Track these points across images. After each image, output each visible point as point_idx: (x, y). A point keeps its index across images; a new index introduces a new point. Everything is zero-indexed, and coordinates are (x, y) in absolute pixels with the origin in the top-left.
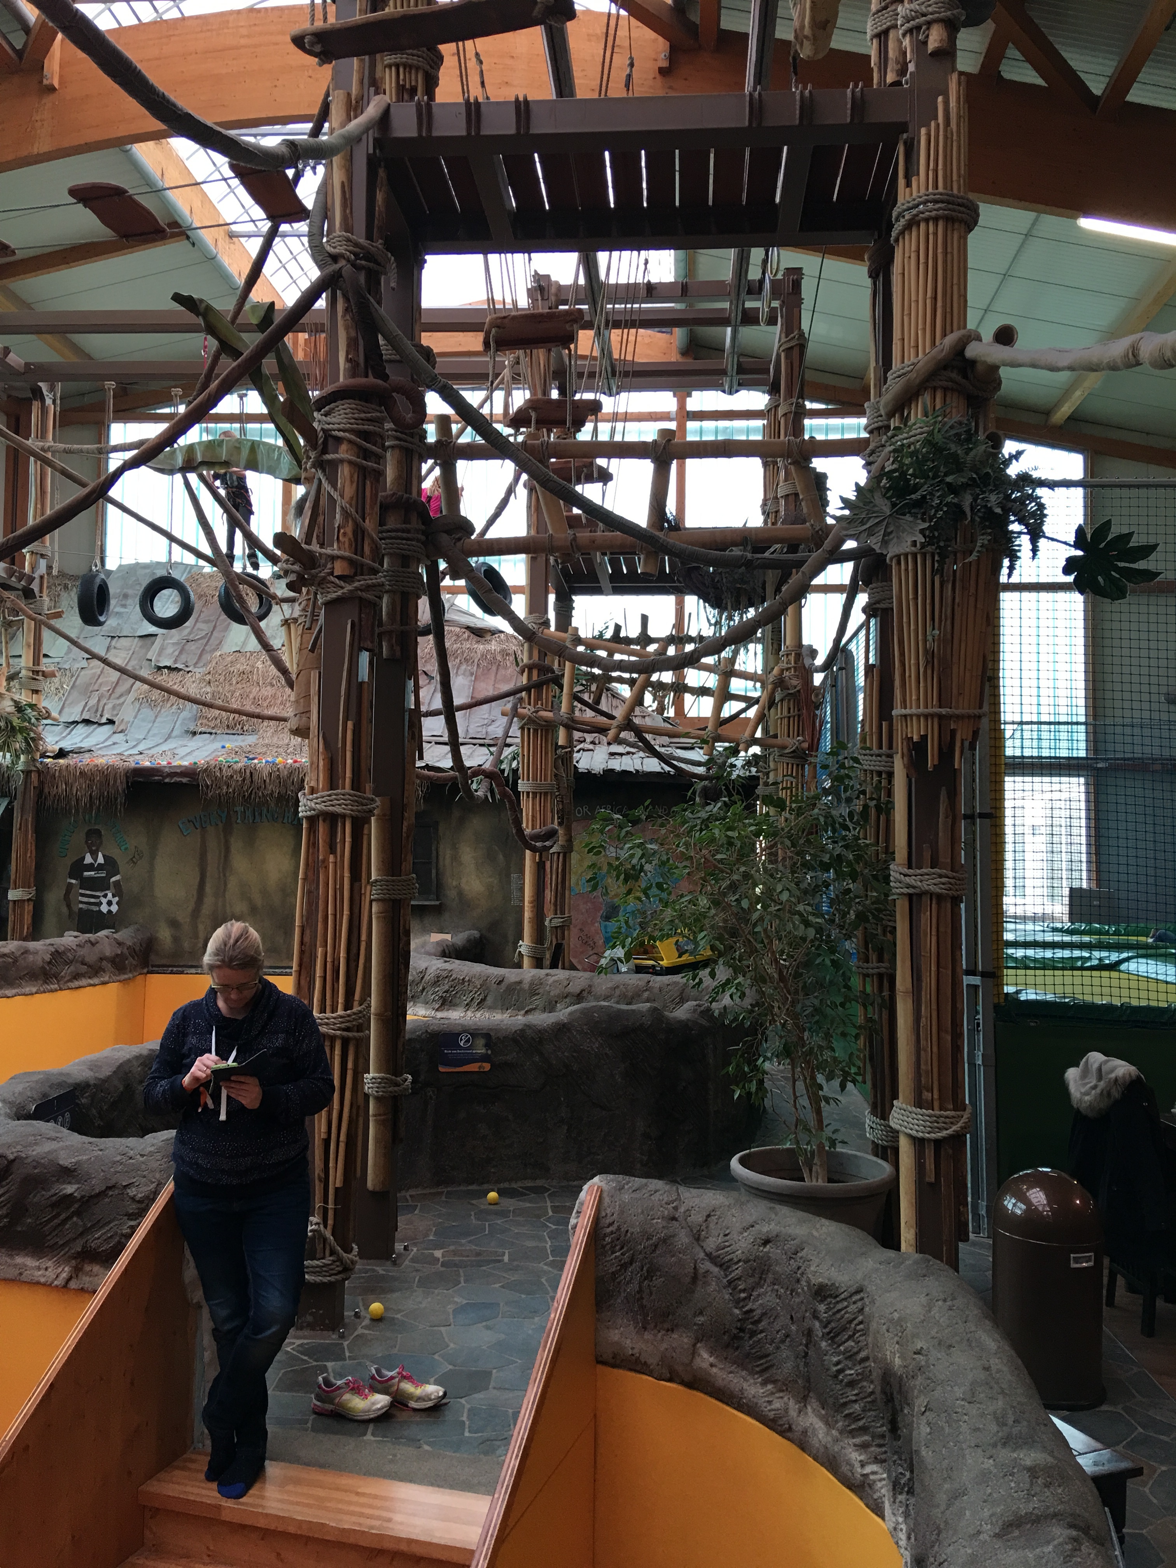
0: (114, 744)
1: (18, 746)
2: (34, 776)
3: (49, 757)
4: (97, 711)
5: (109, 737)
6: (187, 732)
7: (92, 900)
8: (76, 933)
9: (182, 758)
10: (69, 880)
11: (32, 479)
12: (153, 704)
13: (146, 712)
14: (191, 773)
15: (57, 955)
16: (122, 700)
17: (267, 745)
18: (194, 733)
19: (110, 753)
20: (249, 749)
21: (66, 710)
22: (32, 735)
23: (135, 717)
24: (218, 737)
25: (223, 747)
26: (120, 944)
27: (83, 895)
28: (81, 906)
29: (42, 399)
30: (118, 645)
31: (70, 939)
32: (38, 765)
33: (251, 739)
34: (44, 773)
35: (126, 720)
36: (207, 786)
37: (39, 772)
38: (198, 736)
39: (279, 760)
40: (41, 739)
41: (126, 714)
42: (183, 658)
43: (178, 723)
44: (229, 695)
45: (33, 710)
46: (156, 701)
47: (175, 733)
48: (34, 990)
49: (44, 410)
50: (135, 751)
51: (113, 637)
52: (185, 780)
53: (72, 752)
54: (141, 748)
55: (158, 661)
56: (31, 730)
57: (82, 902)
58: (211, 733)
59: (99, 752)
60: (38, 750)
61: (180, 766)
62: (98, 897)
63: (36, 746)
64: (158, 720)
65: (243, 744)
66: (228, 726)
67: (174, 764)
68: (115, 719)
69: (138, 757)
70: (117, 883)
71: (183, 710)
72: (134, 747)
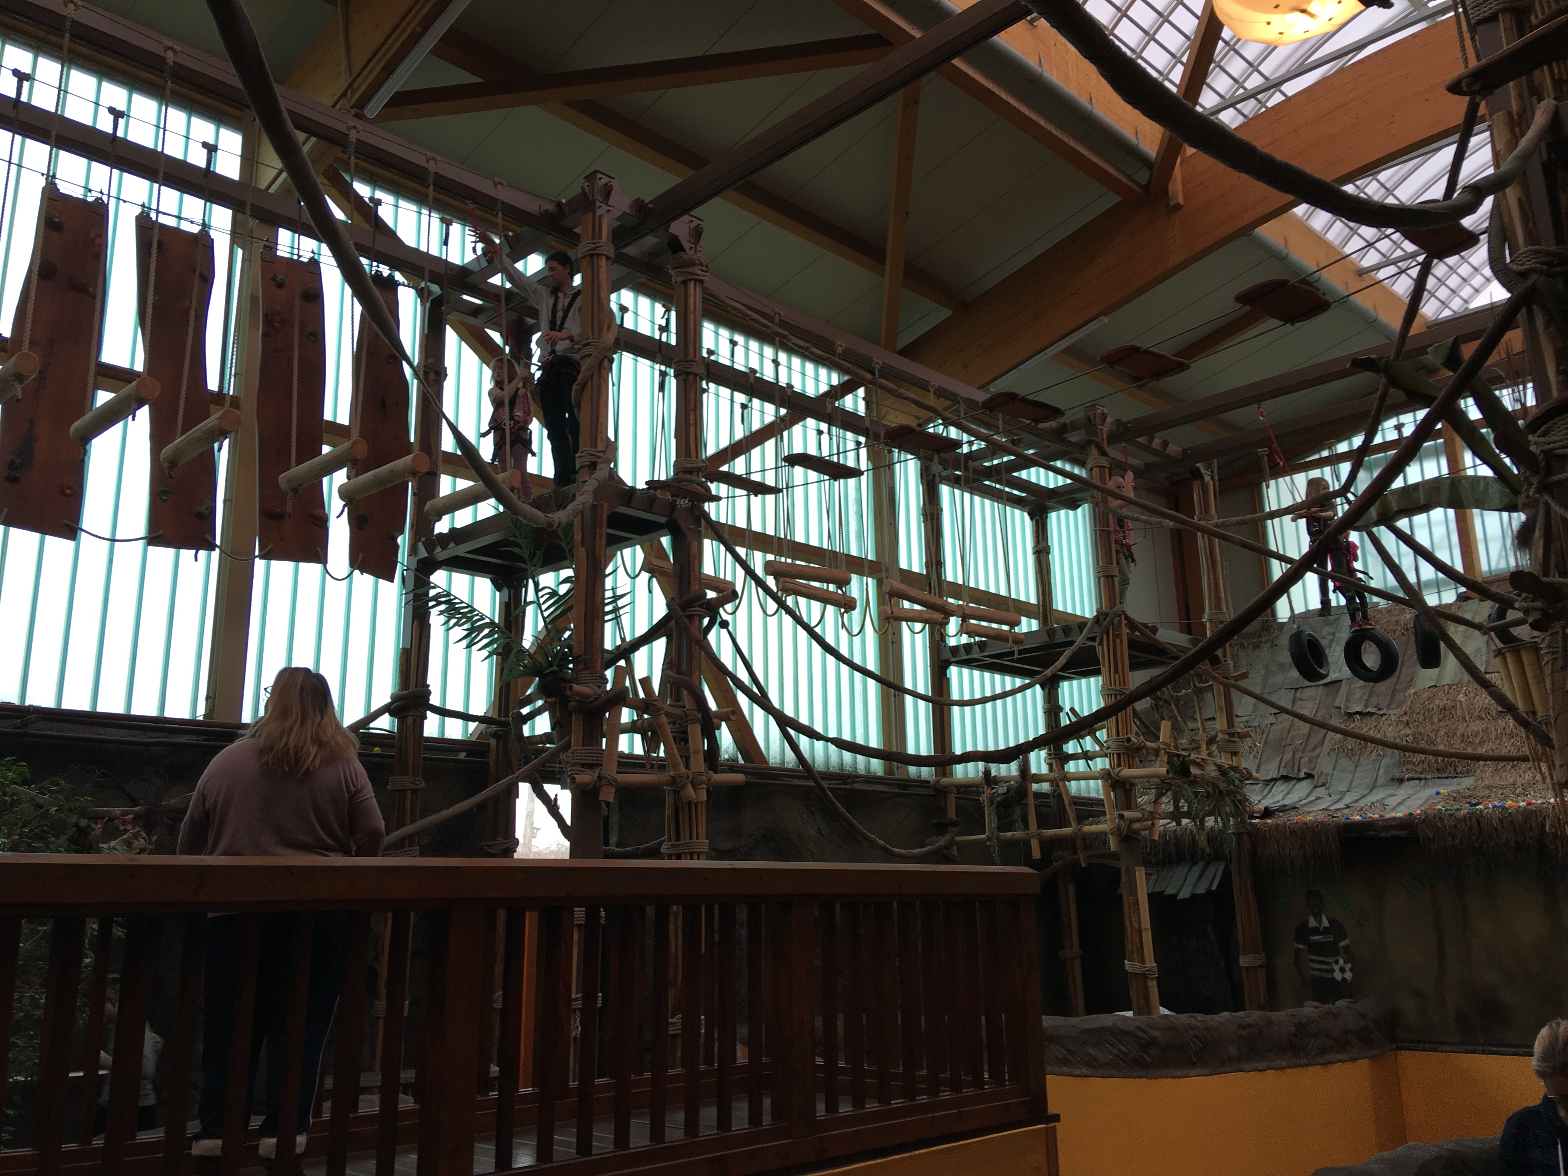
0: (1318, 798)
1: (1228, 809)
2: (1246, 838)
3: (1256, 818)
4: (1294, 765)
5: (1311, 792)
6: (1393, 780)
7: (1323, 967)
8: (1315, 1004)
9: (1394, 809)
10: (1296, 945)
11: (1202, 552)
12: (1350, 754)
13: (1344, 762)
14: (1408, 824)
15: (1301, 1027)
16: (1317, 752)
17: (1489, 787)
18: (1401, 781)
19: (1315, 809)
20: (1468, 793)
21: (1263, 767)
22: (1239, 798)
23: (1334, 768)
24: (1430, 783)
25: (1438, 793)
26: (1363, 1016)
27: (1313, 961)
28: (1313, 973)
29: (1202, 478)
30: (1303, 696)
31: (1310, 1009)
32: (1249, 827)
33: (1468, 782)
34: (1254, 834)
35: (1325, 771)
36: (1429, 838)
37: (1250, 834)
38: (1406, 783)
39: (1509, 803)
40: (1247, 800)
41: (1325, 765)
42: (1374, 700)
43: (1381, 770)
44: (1433, 735)
45: (1236, 772)
46: (1352, 750)
47: (1380, 782)
48: (1284, 1064)
49: (1204, 487)
50: (1341, 805)
51: (1297, 689)
52: (1402, 833)
53: (1277, 810)
54: (1347, 800)
55: (1347, 708)
56: (1236, 792)
57: (1313, 969)
58: (1420, 779)
59: (1305, 809)
60: (1246, 811)
61: (1394, 818)
62: (1329, 963)
63: (1244, 807)
64: (1359, 769)
65: (1459, 788)
66: (1438, 769)
67: (1387, 816)
68: (1314, 773)
69: (1346, 811)
70: (1346, 948)
71: (1384, 756)
72: (1338, 801)
